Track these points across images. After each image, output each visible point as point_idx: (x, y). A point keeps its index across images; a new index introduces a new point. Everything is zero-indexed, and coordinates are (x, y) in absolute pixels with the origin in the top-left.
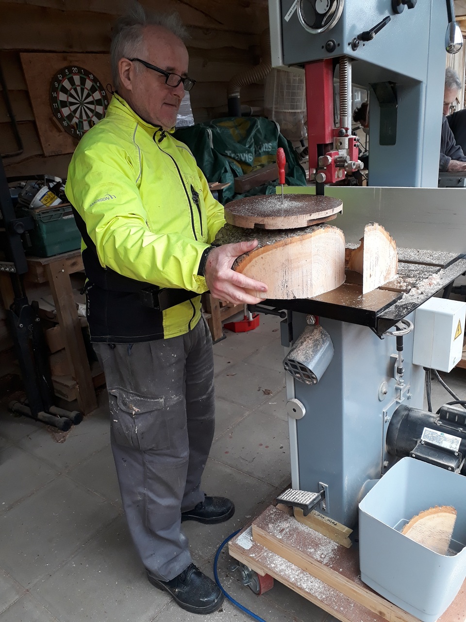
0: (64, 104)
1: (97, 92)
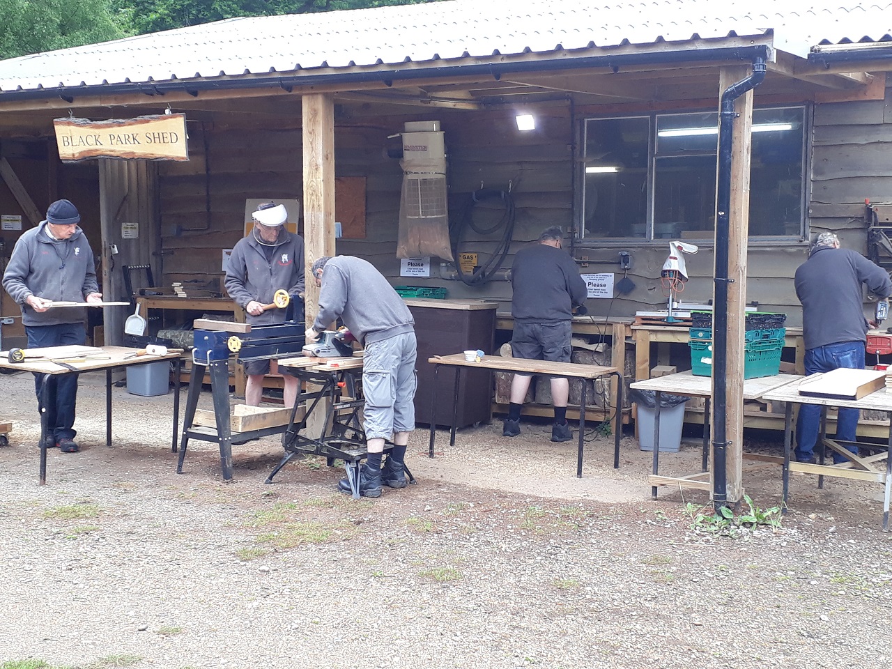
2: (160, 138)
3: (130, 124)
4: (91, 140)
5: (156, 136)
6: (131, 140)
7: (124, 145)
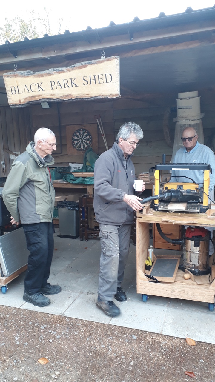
0: (76, 140)
1: (88, 136)
2: (96, 80)
3: (69, 71)
4: (35, 88)
5: (92, 78)
6: (70, 84)
7: (63, 89)
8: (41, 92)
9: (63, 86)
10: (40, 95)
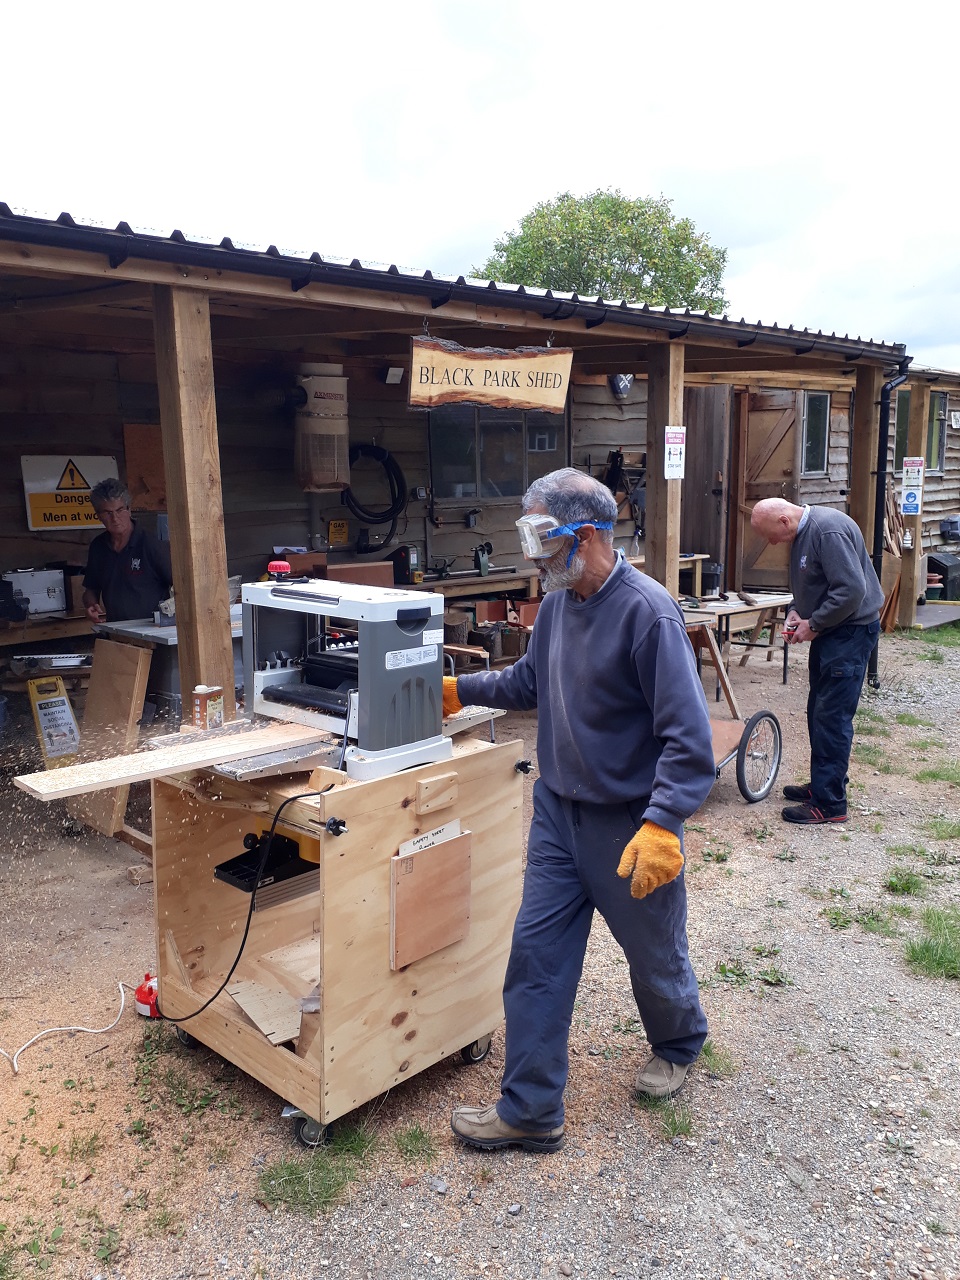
2: (543, 380)
4: (460, 377)
5: (540, 377)
6: (510, 380)
7: (500, 387)
8: (468, 388)
9: (500, 384)
10: (464, 393)
